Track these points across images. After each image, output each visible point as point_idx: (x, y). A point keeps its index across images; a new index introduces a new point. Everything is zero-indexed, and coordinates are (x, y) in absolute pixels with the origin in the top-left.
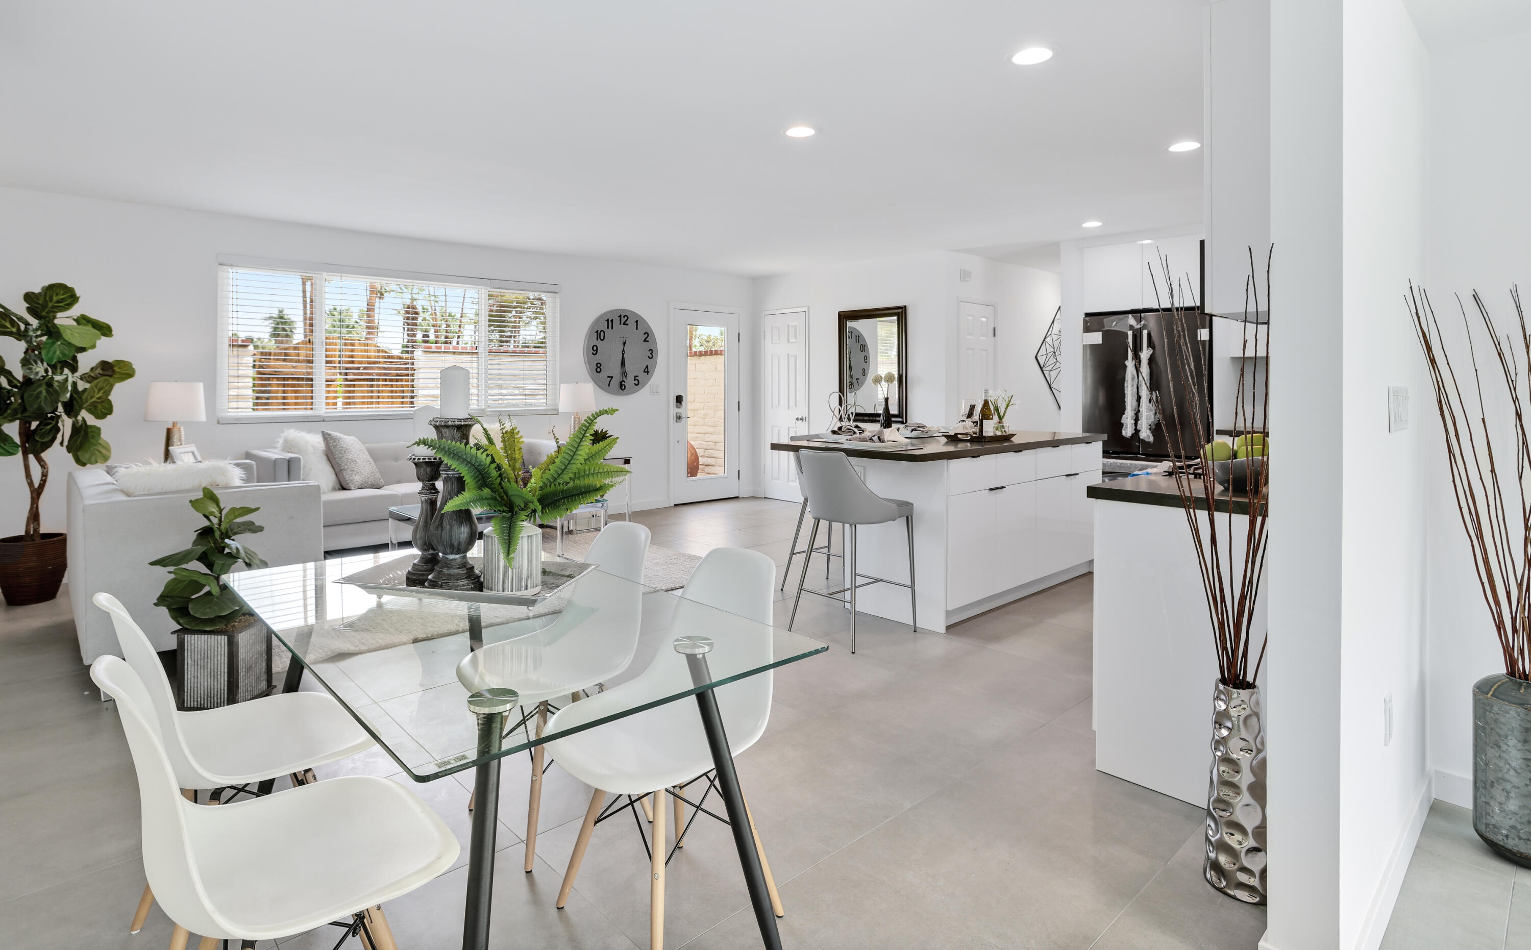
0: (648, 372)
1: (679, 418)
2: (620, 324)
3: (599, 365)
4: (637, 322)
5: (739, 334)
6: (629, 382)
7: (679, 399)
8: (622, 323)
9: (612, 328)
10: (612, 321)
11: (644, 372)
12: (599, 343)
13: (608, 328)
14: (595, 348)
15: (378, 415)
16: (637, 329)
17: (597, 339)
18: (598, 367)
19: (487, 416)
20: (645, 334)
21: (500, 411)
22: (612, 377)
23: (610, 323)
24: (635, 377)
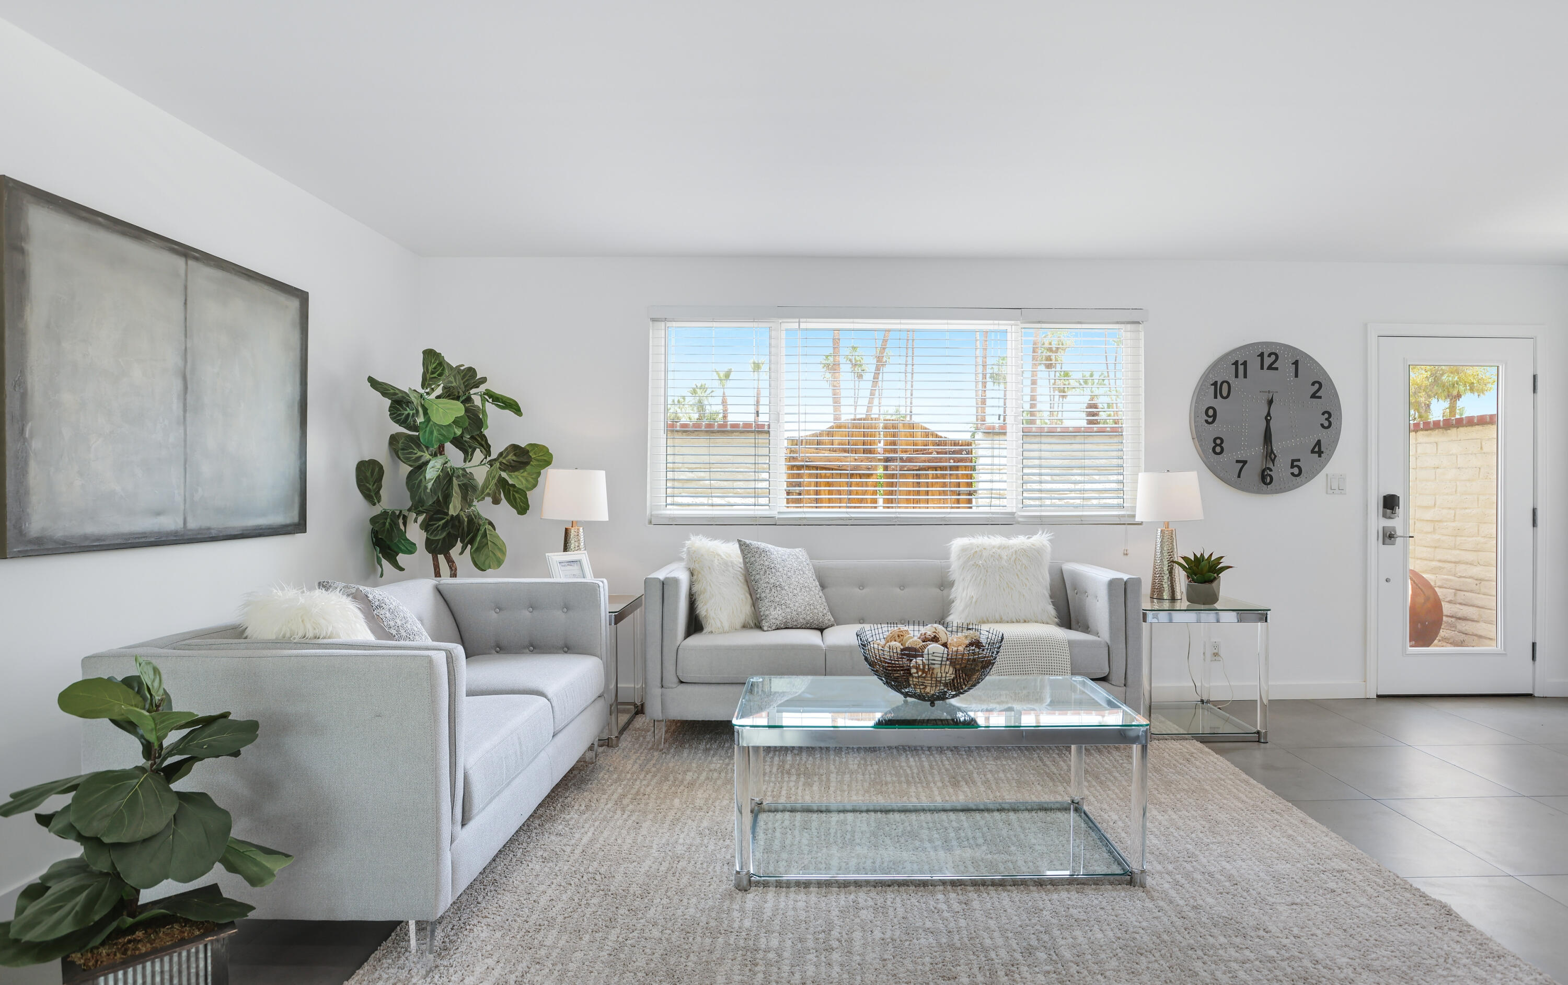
0: (1320, 453)
1: (1389, 536)
2: (1262, 368)
3: (1218, 442)
4: (1296, 363)
5: (1535, 377)
6: (1281, 469)
7: (1390, 503)
8: (1266, 366)
9: (1245, 376)
10: (1245, 363)
11: (1313, 452)
12: (1219, 404)
13: (1237, 376)
14: (1211, 412)
16: (1296, 376)
17: (1216, 397)
18: (1216, 445)
19: (1018, 523)
20: (1313, 384)
21: (1040, 517)
22: (1245, 462)
23: (1241, 368)
24: (1293, 461)
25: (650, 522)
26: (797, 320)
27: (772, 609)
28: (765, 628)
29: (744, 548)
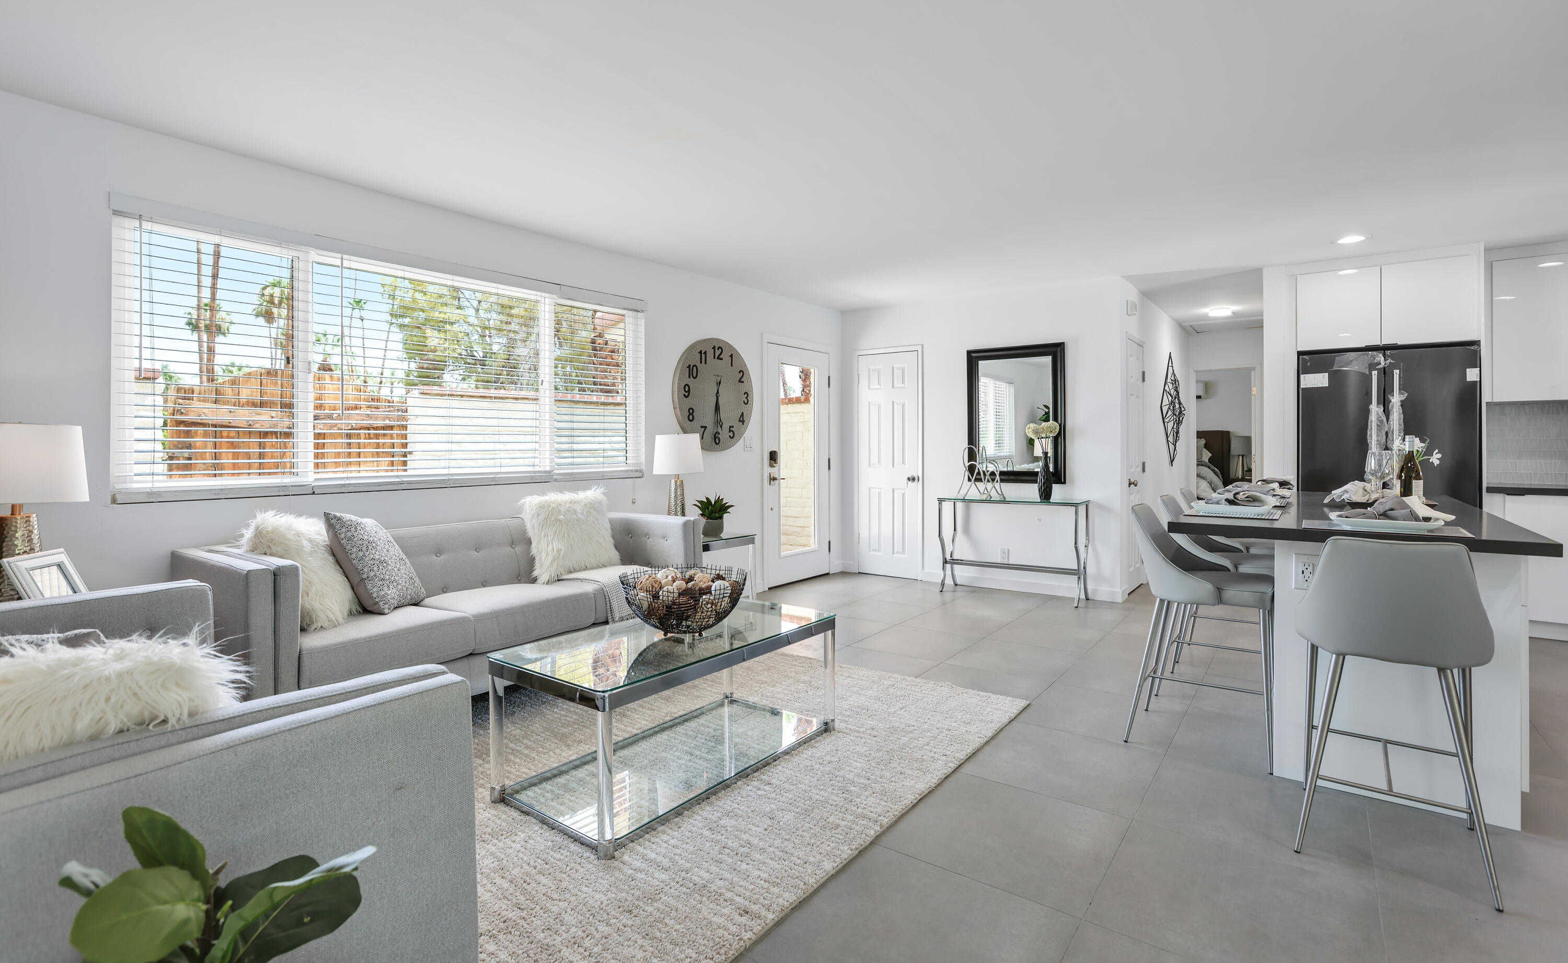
0: (743, 422)
1: (773, 479)
2: (714, 358)
3: (691, 411)
4: (731, 356)
5: (829, 377)
6: (724, 434)
7: (773, 457)
8: (716, 357)
9: (706, 363)
10: (705, 353)
11: (740, 421)
12: (691, 382)
13: (701, 363)
14: (687, 389)
15: (402, 483)
16: (732, 366)
17: (690, 377)
18: (690, 414)
19: (556, 480)
20: (740, 372)
21: (571, 474)
22: (705, 427)
23: (703, 355)
24: (730, 427)
25: (114, 501)
26: (339, 255)
27: (385, 589)
28: (386, 611)
29: (331, 522)
